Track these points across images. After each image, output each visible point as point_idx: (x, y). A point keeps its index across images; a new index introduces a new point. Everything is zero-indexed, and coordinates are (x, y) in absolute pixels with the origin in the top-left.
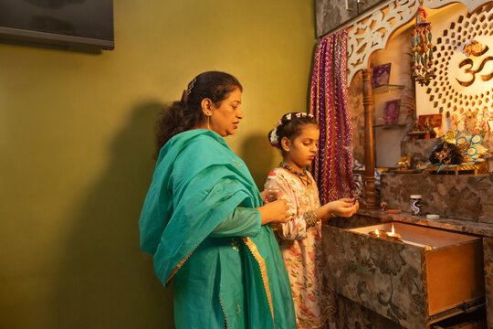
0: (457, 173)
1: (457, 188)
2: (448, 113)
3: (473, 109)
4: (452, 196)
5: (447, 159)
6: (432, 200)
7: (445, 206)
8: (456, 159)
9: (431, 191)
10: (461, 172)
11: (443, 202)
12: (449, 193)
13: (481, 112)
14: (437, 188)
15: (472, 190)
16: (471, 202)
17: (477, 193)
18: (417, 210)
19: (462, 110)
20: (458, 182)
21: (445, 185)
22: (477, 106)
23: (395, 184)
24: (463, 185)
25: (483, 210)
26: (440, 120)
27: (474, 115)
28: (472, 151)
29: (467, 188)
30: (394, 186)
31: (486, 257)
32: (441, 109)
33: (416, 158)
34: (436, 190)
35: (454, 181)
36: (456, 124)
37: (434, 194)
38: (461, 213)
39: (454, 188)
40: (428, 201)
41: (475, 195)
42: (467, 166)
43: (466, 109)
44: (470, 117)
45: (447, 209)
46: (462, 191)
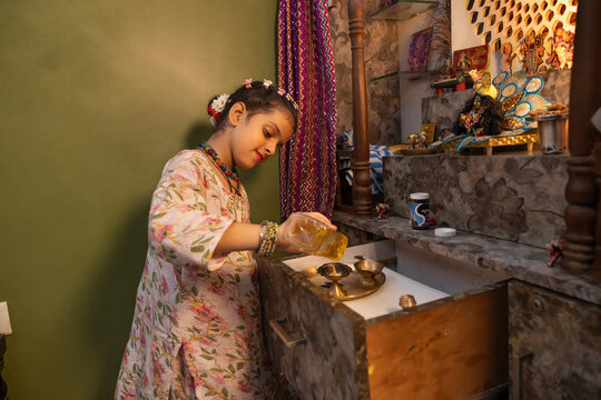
0: (490, 152)
1: (488, 179)
2: (499, 42)
3: (538, 29)
4: (479, 194)
5: (477, 126)
6: (450, 201)
7: (469, 212)
8: (491, 124)
9: (450, 185)
10: (497, 150)
11: (466, 205)
12: (476, 188)
13: (551, 34)
14: (457, 180)
15: (511, 184)
16: (509, 206)
17: (518, 188)
18: (421, 220)
19: (520, 34)
20: (489, 167)
21: (470, 175)
22: (545, 22)
23: (401, 172)
24: (497, 174)
25: (528, 221)
26: (485, 57)
27: (539, 41)
28: (524, 110)
29: (503, 179)
30: (401, 177)
31: (512, 320)
32: (489, 36)
33: (443, 127)
34: (457, 185)
35: (482, 168)
36: (509, 61)
37: (453, 190)
38: (493, 226)
39: (483, 179)
40: (445, 202)
41: (515, 192)
42: (510, 138)
43: (526, 30)
44: (532, 46)
45: (472, 216)
46: (495, 186)
